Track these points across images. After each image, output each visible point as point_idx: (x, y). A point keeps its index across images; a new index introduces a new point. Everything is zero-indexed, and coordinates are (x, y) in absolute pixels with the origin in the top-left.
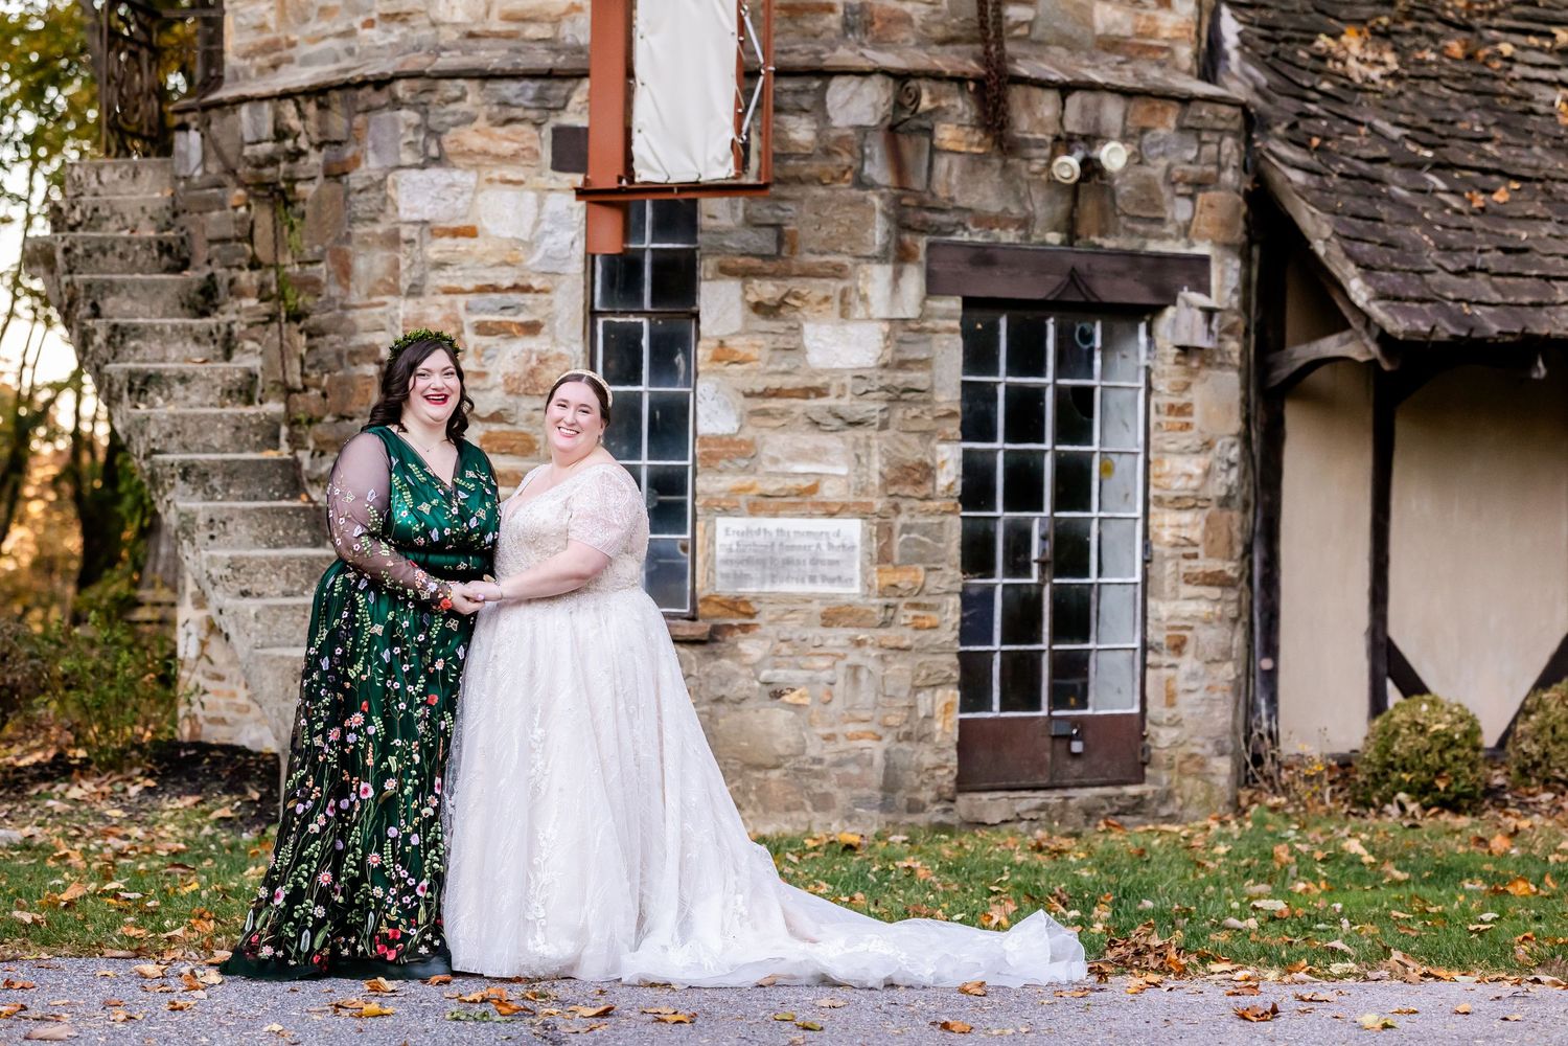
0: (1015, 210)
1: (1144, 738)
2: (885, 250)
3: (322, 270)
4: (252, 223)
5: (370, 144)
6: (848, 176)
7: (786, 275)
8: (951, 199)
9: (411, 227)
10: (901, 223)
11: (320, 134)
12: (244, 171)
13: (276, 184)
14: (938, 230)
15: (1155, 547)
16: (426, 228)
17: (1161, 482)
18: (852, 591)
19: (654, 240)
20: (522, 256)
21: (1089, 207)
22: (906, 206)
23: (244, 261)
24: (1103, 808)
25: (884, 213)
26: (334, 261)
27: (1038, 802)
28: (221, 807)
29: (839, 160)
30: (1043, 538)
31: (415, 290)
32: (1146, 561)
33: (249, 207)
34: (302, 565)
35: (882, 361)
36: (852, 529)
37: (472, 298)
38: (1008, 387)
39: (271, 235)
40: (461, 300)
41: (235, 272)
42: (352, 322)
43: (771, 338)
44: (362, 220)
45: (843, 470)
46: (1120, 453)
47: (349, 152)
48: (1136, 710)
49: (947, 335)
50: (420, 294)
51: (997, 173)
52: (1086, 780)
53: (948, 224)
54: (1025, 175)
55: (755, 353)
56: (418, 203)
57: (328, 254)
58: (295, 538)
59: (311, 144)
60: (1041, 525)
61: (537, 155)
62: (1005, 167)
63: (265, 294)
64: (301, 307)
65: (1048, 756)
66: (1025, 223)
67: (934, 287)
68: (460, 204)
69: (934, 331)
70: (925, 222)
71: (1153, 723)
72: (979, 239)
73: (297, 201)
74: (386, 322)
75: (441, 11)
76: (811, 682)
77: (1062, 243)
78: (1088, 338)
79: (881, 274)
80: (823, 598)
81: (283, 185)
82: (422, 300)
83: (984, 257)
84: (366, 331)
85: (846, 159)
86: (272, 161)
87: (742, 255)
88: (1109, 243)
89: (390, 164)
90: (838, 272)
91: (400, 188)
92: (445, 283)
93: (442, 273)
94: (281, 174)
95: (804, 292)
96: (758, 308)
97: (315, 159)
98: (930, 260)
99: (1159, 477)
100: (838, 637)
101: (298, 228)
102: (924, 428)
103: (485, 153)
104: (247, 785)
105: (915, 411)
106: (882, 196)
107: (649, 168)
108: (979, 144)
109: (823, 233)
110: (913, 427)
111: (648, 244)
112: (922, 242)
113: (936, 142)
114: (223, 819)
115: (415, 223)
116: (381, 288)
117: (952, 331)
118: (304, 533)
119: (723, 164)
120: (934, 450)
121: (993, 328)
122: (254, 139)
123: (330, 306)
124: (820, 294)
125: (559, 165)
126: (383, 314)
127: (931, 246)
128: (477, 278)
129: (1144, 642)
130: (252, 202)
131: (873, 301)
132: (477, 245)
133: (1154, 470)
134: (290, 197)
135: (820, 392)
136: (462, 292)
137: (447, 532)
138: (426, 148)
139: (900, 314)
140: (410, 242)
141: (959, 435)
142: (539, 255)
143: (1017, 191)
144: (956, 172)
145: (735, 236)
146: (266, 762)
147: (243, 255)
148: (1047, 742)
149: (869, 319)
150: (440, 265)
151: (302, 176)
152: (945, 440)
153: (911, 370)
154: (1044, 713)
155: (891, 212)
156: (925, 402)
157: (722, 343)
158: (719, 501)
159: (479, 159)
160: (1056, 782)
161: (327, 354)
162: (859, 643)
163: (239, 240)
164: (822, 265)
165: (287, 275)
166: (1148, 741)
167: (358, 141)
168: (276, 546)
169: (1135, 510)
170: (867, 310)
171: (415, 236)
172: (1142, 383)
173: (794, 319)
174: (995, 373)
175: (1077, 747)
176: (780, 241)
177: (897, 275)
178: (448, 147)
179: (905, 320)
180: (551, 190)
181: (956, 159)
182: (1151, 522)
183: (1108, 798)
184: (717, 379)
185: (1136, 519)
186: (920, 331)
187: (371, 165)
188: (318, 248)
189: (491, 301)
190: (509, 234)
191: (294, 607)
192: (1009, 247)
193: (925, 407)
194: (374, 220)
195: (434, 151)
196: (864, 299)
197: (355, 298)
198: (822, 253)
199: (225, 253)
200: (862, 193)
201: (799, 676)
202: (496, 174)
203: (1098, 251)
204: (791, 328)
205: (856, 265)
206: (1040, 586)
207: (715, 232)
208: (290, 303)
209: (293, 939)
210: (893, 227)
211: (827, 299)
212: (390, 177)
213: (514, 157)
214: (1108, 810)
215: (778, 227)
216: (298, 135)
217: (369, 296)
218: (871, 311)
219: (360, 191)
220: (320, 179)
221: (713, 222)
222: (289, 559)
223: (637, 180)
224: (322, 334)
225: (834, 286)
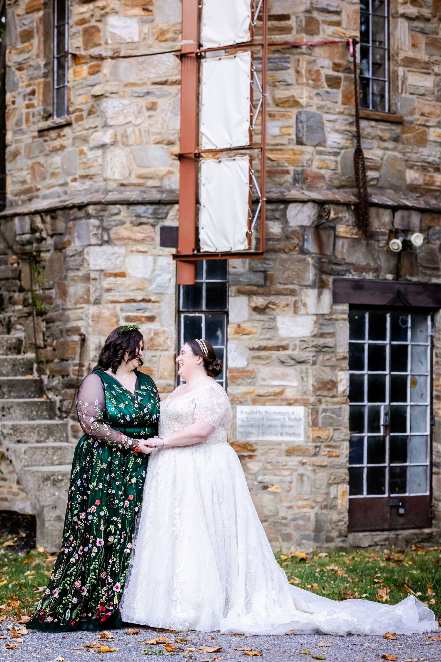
0: (372, 264)
1: (432, 507)
2: (314, 282)
3: (53, 292)
4: (20, 271)
5: (76, 235)
6: (297, 249)
7: (269, 294)
8: (344, 259)
9: (95, 272)
10: (321, 270)
11: (52, 230)
12: (17, 247)
13: (31, 253)
14: (338, 273)
15: (436, 418)
16: (102, 273)
17: (439, 388)
18: (300, 439)
19: (207, 278)
20: (146, 286)
21: (405, 263)
22: (324, 262)
23: (16, 289)
24: (414, 539)
25: (314, 266)
26: (59, 288)
27: (385, 536)
28: (8, 540)
29: (293, 241)
30: (386, 414)
31: (98, 301)
32: (432, 425)
33: (18, 264)
34: (45, 428)
35: (313, 334)
36: (300, 411)
37: (124, 305)
38: (370, 345)
39: (29, 277)
40: (118, 306)
41: (12, 294)
42: (67, 316)
43: (261, 323)
44: (72, 270)
45: (295, 384)
46: (420, 375)
47: (66, 238)
48: (428, 493)
49: (342, 321)
50: (99, 303)
51: (364, 247)
52: (406, 526)
53: (343, 271)
54: (377, 248)
55: (254, 330)
56: (99, 262)
57: (56, 285)
58: (41, 415)
59: (48, 235)
60: (385, 408)
61: (153, 239)
62: (368, 244)
63: (26, 304)
64: (43, 309)
65: (389, 515)
66: (377, 270)
67: (336, 299)
68: (118, 262)
69: (337, 320)
70: (332, 270)
71: (436, 500)
72: (356, 277)
73: (41, 261)
74: (84, 316)
75: (108, 174)
76: (281, 482)
77: (394, 279)
78: (405, 322)
79: (312, 293)
80: (287, 443)
81: (35, 254)
82: (100, 306)
83: (358, 285)
84: (74, 320)
85: (296, 241)
86: (29, 242)
87: (248, 285)
88: (414, 279)
89: (86, 243)
90: (292, 293)
91: (90, 255)
92: (111, 298)
93: (110, 294)
94: (34, 249)
95: (277, 302)
96: (256, 309)
97: (50, 241)
98: (334, 287)
99: (438, 386)
100: (294, 460)
101: (42, 274)
102: (332, 364)
103: (130, 239)
104: (19, 530)
105: (328, 357)
106: (313, 258)
107: (207, 245)
108: (356, 234)
109: (286, 275)
110: (327, 364)
111: (204, 280)
112: (331, 279)
113: (337, 233)
114: (9, 546)
115: (97, 271)
116: (81, 301)
117: (344, 319)
118: (45, 413)
119: (242, 243)
120: (336, 375)
121: (363, 318)
122: (21, 233)
123: (57, 309)
124: (284, 303)
125: (164, 243)
126: (82, 313)
127: (335, 281)
128: (125, 296)
129: (431, 462)
130: (20, 261)
131: (309, 306)
132: (126, 281)
133: (435, 383)
134: (38, 259)
135: (285, 348)
136: (119, 302)
137: (134, 416)
138: (102, 237)
139: (321, 312)
140: (95, 279)
141: (348, 368)
142: (154, 285)
143: (373, 256)
144: (346, 247)
145: (245, 276)
146: (27, 519)
147: (16, 285)
148: (388, 509)
149: (307, 314)
150: (109, 290)
151: (44, 249)
152: (342, 370)
153: (326, 338)
154: (386, 495)
155: (317, 265)
156: (333, 352)
157: (239, 326)
158: (238, 398)
159: (126, 241)
160: (392, 527)
161: (55, 331)
162: (303, 464)
163: (14, 278)
164: (285, 289)
165: (37, 294)
166: (433, 508)
167: (70, 233)
168: (33, 419)
169: (426, 401)
170: (306, 310)
171: (97, 277)
172: (429, 343)
173: (272, 314)
174: (363, 339)
175: (402, 511)
176: (266, 278)
177: (320, 294)
178: (113, 236)
179: (323, 315)
180: (160, 255)
181: (346, 241)
182: (434, 407)
183: (416, 534)
184: (237, 342)
185: (427, 406)
186: (330, 320)
187: (76, 245)
188: (51, 282)
189: (132, 306)
190: (140, 276)
191: (42, 448)
192: (370, 281)
193: (333, 355)
194: (78, 269)
195: (106, 238)
196: (305, 305)
197: (69, 305)
198: (285, 284)
199: (8, 285)
200: (303, 257)
201: (275, 479)
202: (134, 248)
203: (410, 283)
204: (271, 318)
205: (301, 289)
206: (384, 437)
207: (235, 274)
208: (38, 307)
209: (62, 614)
210: (318, 272)
211: (287, 305)
212: (86, 250)
213: (143, 240)
214: (416, 540)
215: (265, 272)
216: (42, 231)
217: (75, 304)
218: (308, 310)
219: (71, 256)
220: (52, 251)
221: (234, 270)
222: (39, 426)
223: (202, 251)
224: (53, 321)
225: (291, 299)
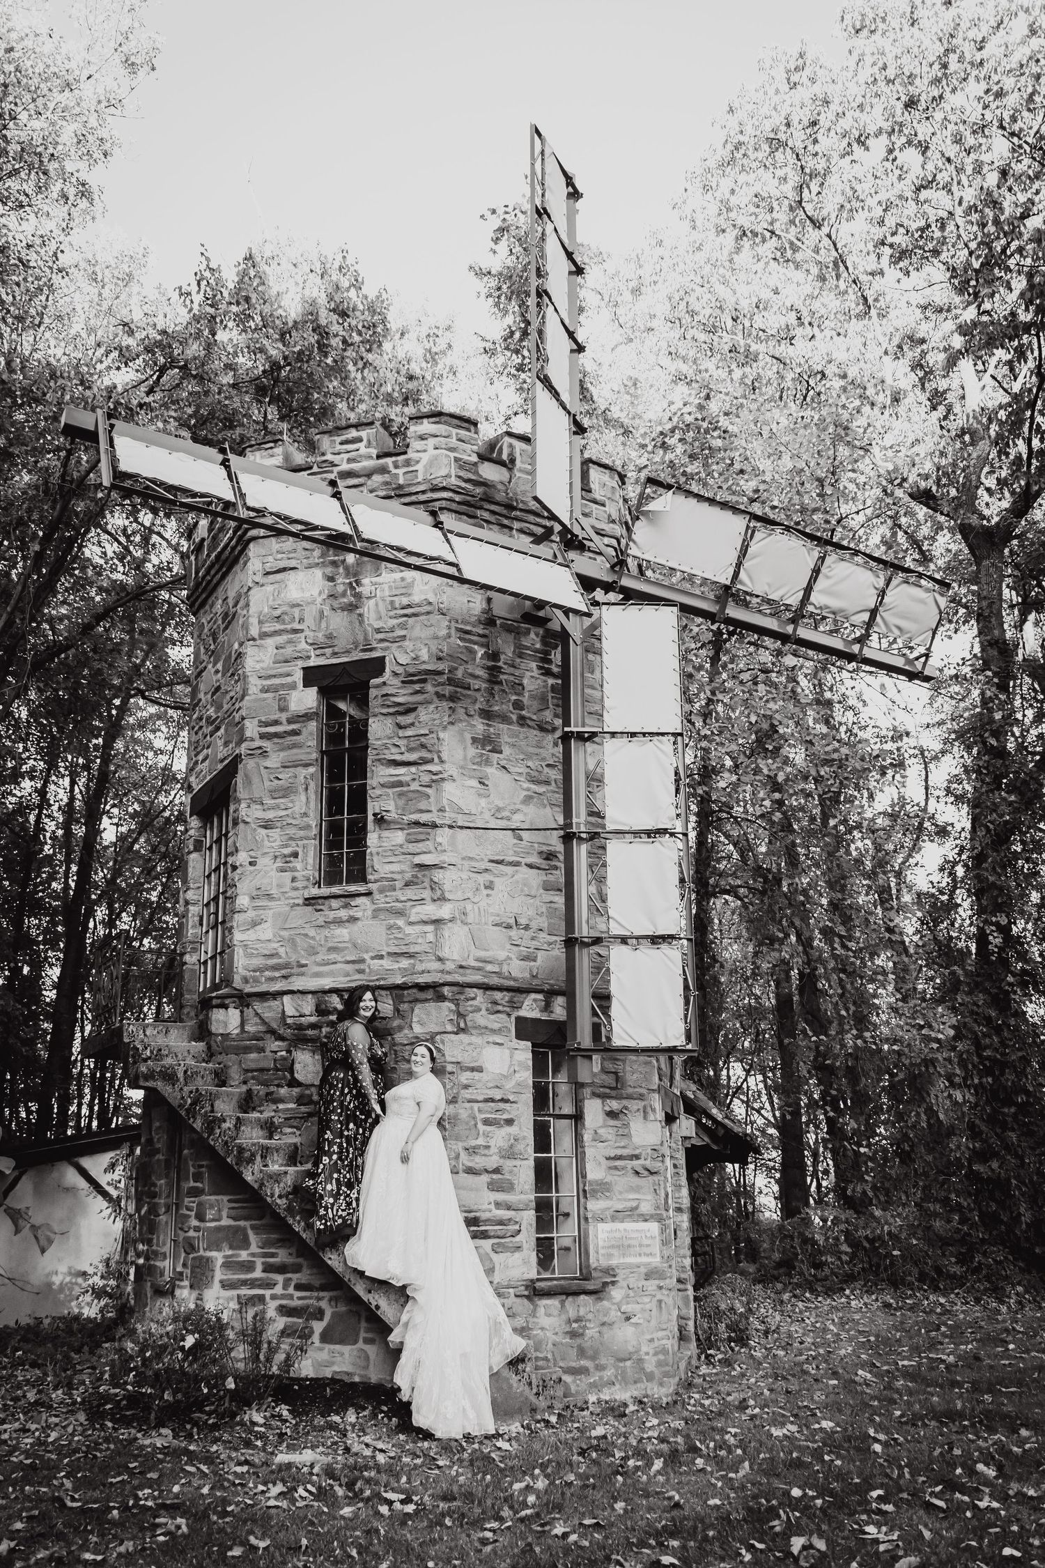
4: (293, 1061)
5: (415, 1019)
7: (621, 1098)
9: (454, 1065)
12: (287, 1032)
16: (459, 1066)
18: (656, 1260)
19: (553, 1078)
20: (504, 1083)
23: (283, 1082)
33: (289, 1052)
35: (661, 1142)
36: (654, 1227)
37: (482, 1105)
39: (313, 1068)
40: (476, 1106)
41: (273, 1088)
43: (616, 1129)
45: (649, 1197)
47: (394, 1023)
55: (610, 1137)
56: (454, 1052)
61: (507, 1030)
63: (305, 1101)
68: (475, 1054)
75: (445, 953)
76: (643, 1310)
80: (646, 1265)
82: (457, 1105)
86: (314, 1026)
87: (602, 1087)
89: (437, 1030)
90: (641, 1097)
91: (445, 1044)
95: (629, 1106)
100: (652, 1285)
103: (486, 1028)
111: (551, 1079)
122: (297, 1014)
124: (635, 1108)
125: (520, 1036)
128: (484, 1094)
132: (483, 1076)
135: (637, 1157)
138: (458, 1024)
142: (512, 1083)
145: (598, 1077)
149: (656, 1120)
150: (466, 1087)
157: (596, 1132)
158: (598, 1215)
159: (483, 1030)
162: (661, 1288)
164: (635, 1093)
170: (655, 1116)
173: (626, 1120)
176: (617, 1079)
178: (469, 1024)
180: (514, 1049)
184: (594, 1150)
187: (416, 1031)
189: (490, 1107)
190: (497, 1071)
195: (462, 1025)
196: (652, 1110)
198: (635, 1087)
201: (638, 1307)
202: (491, 1039)
204: (624, 1124)
211: (638, 1110)
213: (497, 1031)
215: (616, 1073)
225: (641, 1104)
